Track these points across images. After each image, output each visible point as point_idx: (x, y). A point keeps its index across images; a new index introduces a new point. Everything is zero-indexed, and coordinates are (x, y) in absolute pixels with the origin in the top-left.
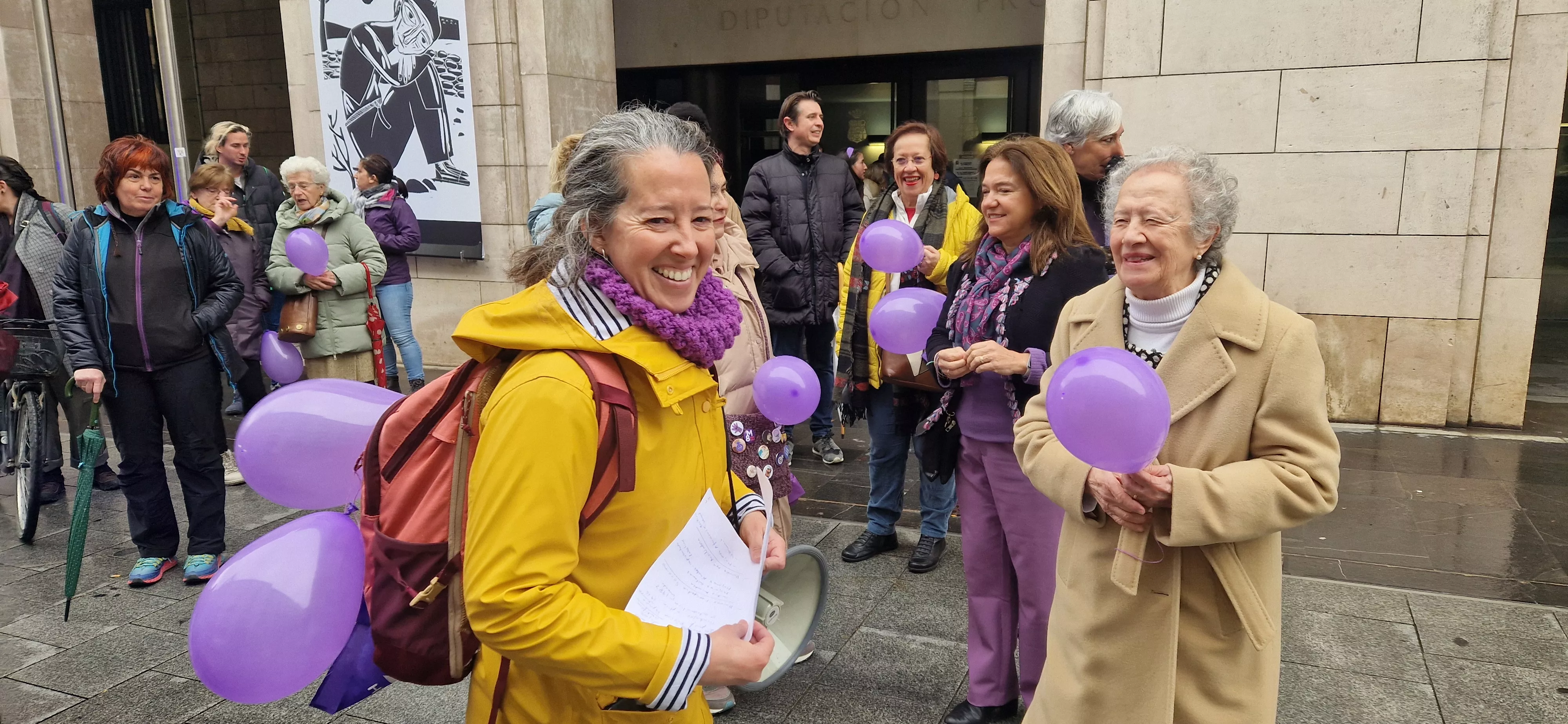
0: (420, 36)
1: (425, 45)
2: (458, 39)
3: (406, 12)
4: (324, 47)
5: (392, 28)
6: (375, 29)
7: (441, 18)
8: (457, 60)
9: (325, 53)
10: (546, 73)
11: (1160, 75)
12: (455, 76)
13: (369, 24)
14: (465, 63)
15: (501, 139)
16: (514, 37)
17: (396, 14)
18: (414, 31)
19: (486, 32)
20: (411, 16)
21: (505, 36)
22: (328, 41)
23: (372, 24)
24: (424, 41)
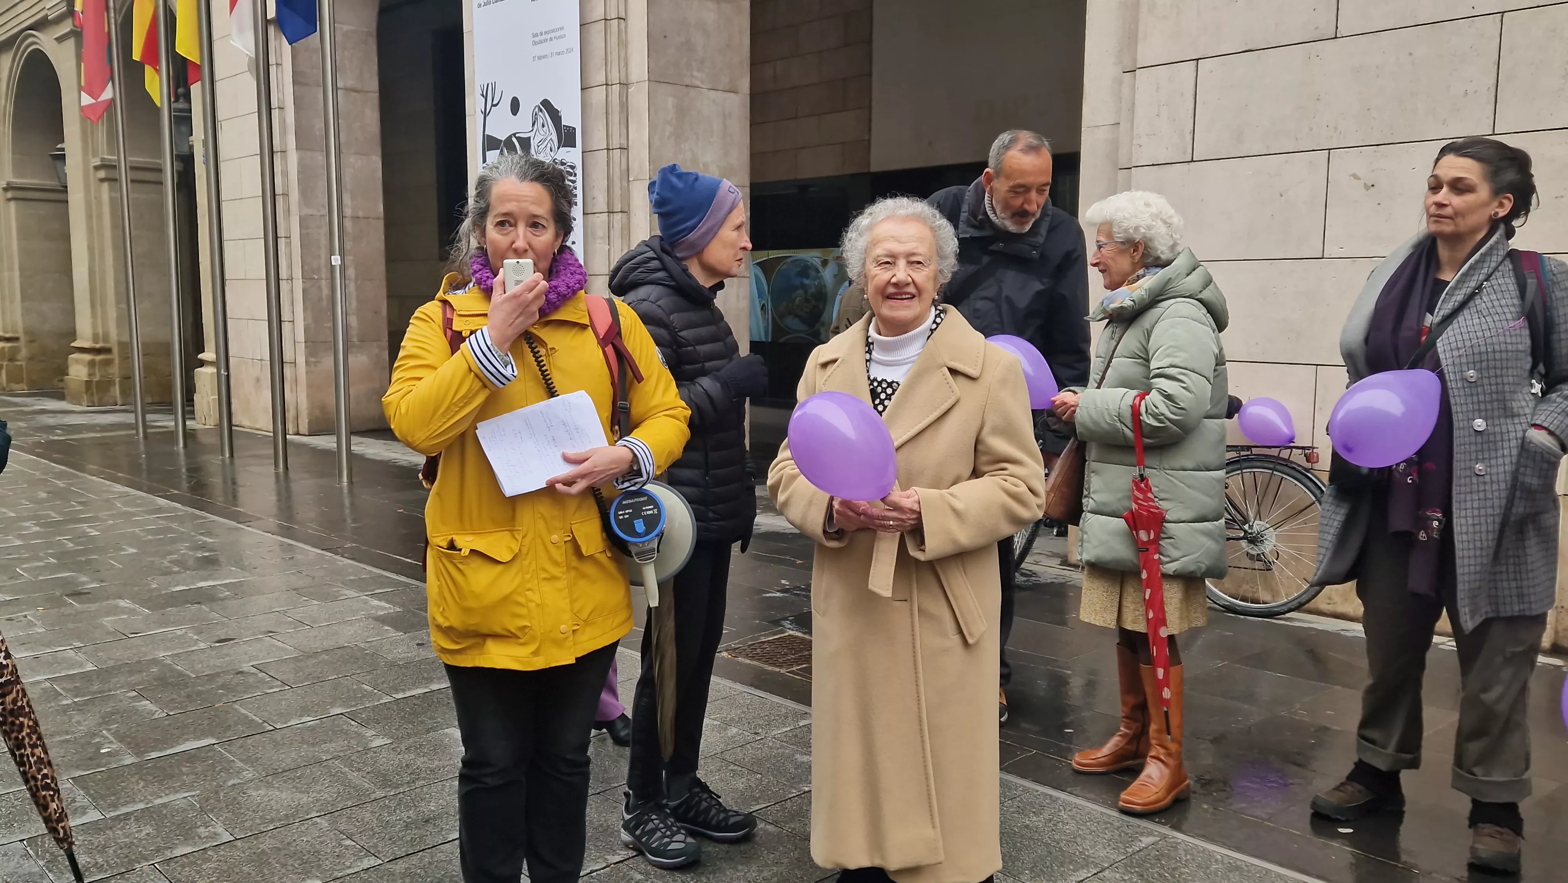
0: (549, 145)
1: (552, 154)
2: (575, 147)
3: (540, 121)
4: (484, 161)
5: (529, 138)
6: (518, 139)
7: (564, 126)
8: (573, 167)
9: (484, 165)
10: (648, 178)
11: (1192, 161)
12: (571, 184)
13: (514, 134)
14: (579, 171)
15: (607, 247)
16: (624, 142)
17: (533, 124)
18: (545, 139)
19: (599, 140)
20: (543, 126)
21: (615, 142)
22: (487, 153)
23: (517, 135)
24: (551, 150)
